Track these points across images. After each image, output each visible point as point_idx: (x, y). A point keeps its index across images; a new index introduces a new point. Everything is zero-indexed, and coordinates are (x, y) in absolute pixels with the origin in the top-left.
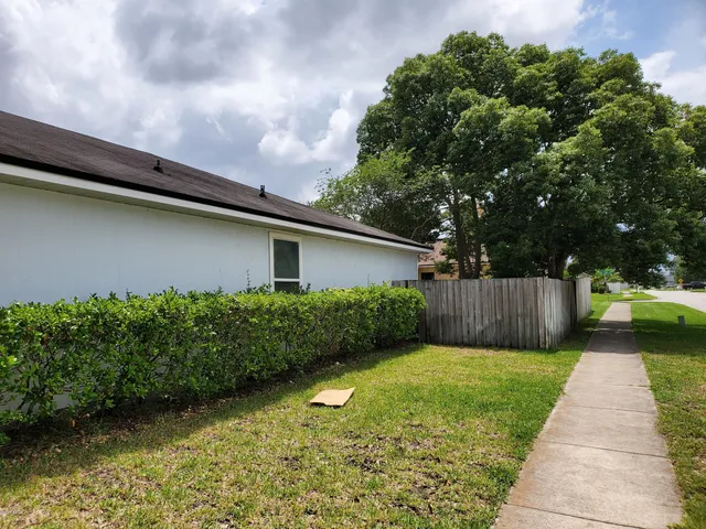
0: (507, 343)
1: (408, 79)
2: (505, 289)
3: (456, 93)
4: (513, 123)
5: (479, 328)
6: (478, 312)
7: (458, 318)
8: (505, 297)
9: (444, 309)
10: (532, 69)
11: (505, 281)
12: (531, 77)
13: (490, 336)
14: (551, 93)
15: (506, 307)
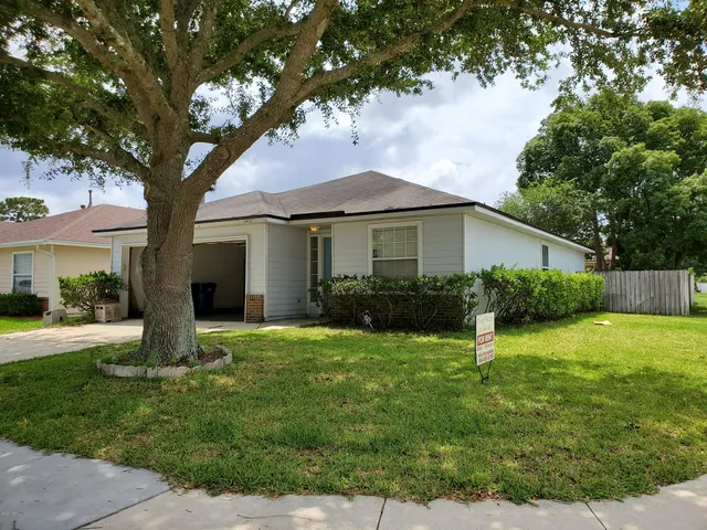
0: (658, 311)
1: (563, 128)
2: (657, 278)
3: (605, 140)
4: (654, 163)
5: (638, 302)
6: (637, 292)
7: (623, 296)
8: (657, 282)
9: (614, 290)
10: (660, 123)
11: (656, 272)
12: (661, 128)
13: (646, 307)
14: (676, 139)
15: (657, 289)
